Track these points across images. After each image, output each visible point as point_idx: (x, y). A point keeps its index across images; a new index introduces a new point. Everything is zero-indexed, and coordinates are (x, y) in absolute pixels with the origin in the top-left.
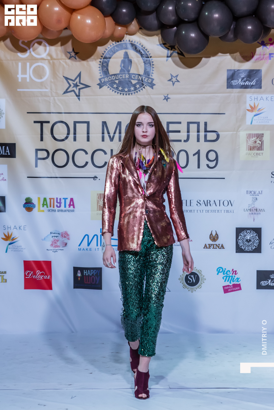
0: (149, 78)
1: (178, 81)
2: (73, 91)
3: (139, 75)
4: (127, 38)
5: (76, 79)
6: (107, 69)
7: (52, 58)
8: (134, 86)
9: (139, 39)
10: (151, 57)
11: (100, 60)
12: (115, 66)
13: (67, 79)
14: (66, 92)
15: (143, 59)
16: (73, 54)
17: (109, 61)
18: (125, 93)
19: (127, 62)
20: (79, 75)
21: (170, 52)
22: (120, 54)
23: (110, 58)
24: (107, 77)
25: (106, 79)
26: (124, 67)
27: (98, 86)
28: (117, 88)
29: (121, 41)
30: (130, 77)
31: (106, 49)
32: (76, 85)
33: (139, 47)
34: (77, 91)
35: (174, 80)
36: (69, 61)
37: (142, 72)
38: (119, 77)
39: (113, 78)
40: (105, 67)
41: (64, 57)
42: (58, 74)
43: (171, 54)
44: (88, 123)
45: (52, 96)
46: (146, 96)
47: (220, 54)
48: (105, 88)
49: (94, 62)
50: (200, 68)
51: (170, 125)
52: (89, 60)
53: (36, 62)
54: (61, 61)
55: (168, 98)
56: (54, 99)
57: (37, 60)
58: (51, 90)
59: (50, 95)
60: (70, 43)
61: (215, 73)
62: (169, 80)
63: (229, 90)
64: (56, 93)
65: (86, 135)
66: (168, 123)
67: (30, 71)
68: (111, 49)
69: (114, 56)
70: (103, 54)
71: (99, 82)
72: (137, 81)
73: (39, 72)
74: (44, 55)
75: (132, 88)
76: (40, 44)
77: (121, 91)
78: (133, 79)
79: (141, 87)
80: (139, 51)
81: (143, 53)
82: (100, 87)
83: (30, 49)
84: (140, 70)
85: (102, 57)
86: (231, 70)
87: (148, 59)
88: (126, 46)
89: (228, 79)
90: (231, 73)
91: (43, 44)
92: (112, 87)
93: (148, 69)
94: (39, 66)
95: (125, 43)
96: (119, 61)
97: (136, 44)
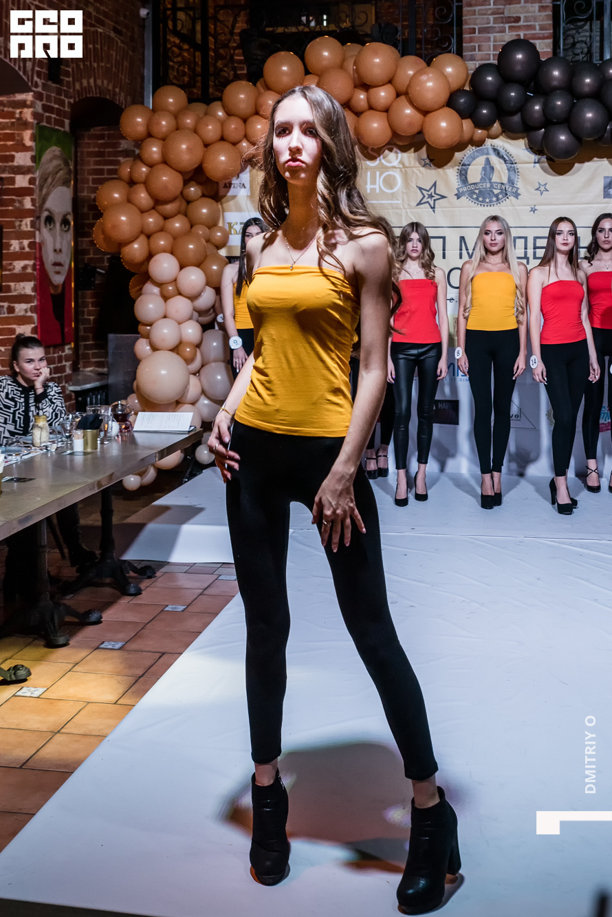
0: (514, 187)
1: (547, 190)
2: (428, 202)
3: (502, 184)
4: (489, 142)
5: (431, 189)
6: (466, 178)
7: (404, 166)
8: (497, 196)
9: (502, 143)
10: (516, 163)
11: (457, 167)
12: (475, 174)
13: (420, 189)
14: (420, 203)
15: (507, 166)
16: (428, 161)
17: (468, 169)
18: (486, 204)
19: (489, 168)
20: (435, 185)
21: (537, 157)
22: (481, 160)
23: (469, 165)
24: (466, 186)
25: (465, 189)
26: (484, 175)
27: (456, 197)
28: (477, 199)
29: (481, 146)
30: (492, 186)
31: (465, 155)
32: (431, 196)
33: (503, 152)
34: (432, 203)
35: (542, 188)
36: (423, 169)
37: (505, 180)
38: (479, 186)
39: (472, 187)
40: (463, 175)
41: (417, 164)
42: (411, 183)
43: (539, 160)
44: (444, 238)
45: (404, 208)
46: (510, 208)
47: (595, 159)
48: (463, 199)
49: (451, 170)
50: (571, 175)
51: (537, 240)
52: (445, 167)
53: (387, 171)
54: (414, 169)
55: (536, 210)
56: (407, 212)
57: (387, 168)
58: (403, 201)
59: (402, 207)
60: (424, 149)
61: (590, 181)
62: (537, 189)
63: (607, 200)
64: (409, 205)
65: (442, 252)
66: (535, 238)
67: (380, 181)
68: (470, 155)
69: (474, 162)
70: (462, 161)
71: (457, 192)
72: (499, 191)
73: (389, 182)
74: (395, 163)
75: (494, 199)
76: (391, 150)
77: (482, 202)
78: (496, 189)
79: (504, 197)
80: (503, 157)
81: (507, 158)
82: (458, 198)
83: (379, 156)
84: (503, 178)
85: (460, 163)
86: (608, 177)
87: (512, 165)
88: (487, 150)
89: (605, 188)
90: (609, 180)
91: (394, 151)
92: (472, 197)
93: (513, 177)
94: (389, 175)
95: (487, 148)
96: (480, 168)
97: (499, 148)
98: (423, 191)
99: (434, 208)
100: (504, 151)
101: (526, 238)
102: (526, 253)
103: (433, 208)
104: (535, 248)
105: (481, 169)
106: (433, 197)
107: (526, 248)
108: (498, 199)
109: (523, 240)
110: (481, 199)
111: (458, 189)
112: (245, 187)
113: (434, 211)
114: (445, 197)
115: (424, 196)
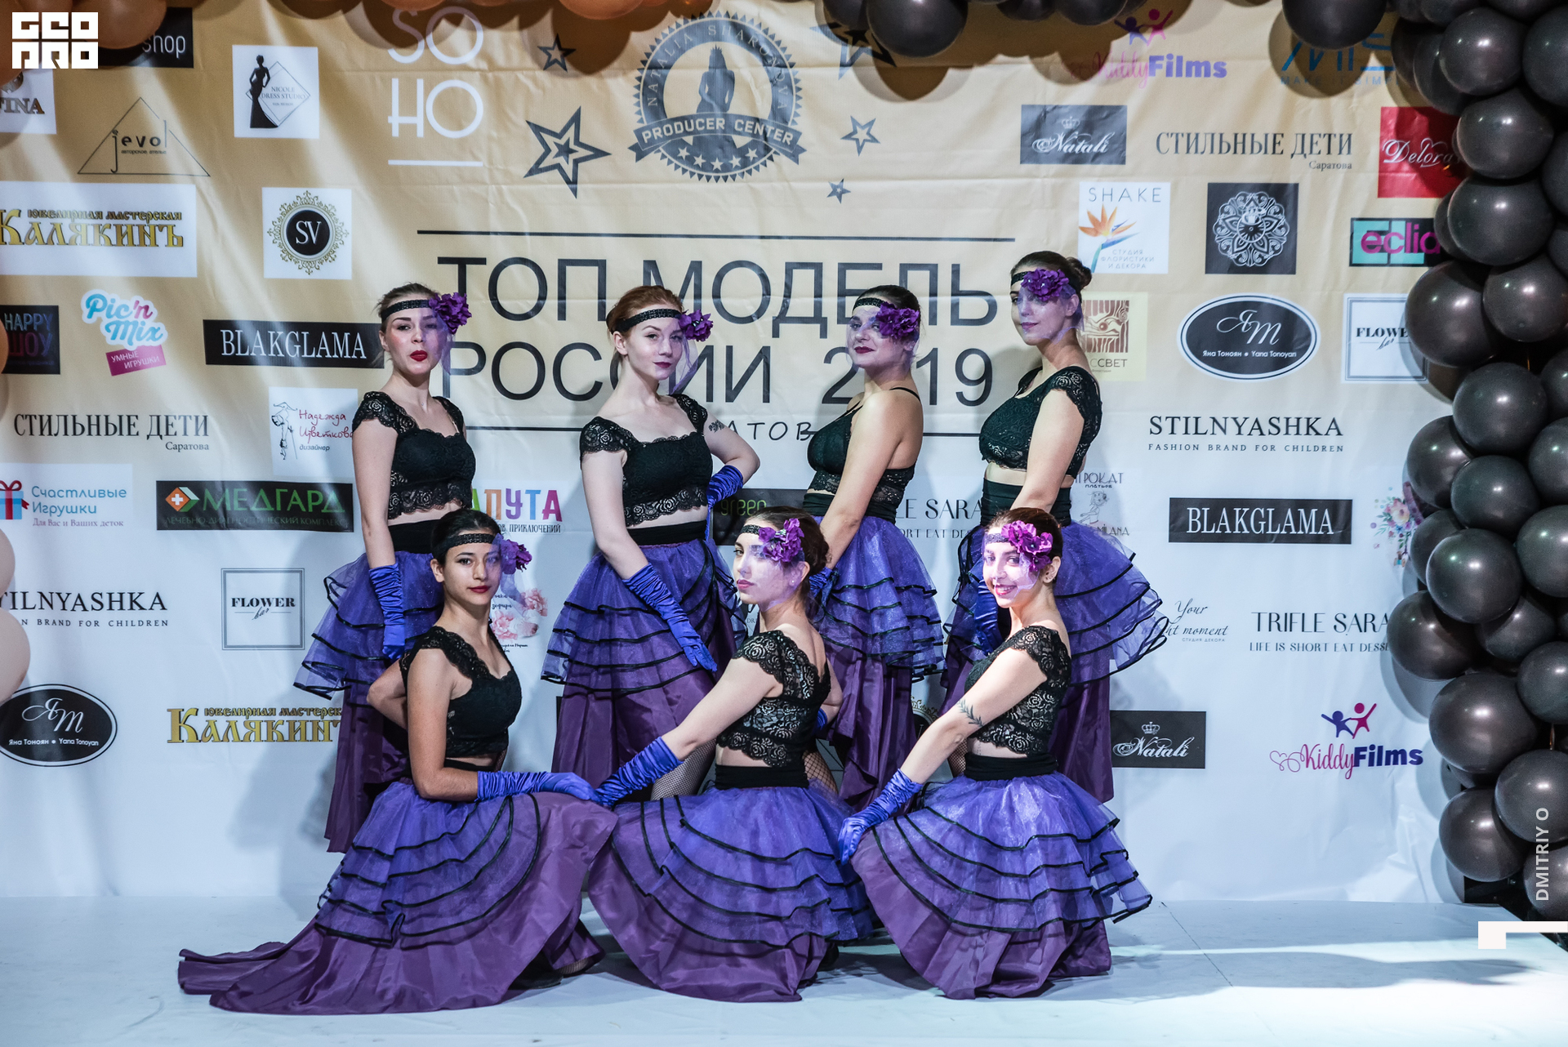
0: (786, 129)
1: (874, 140)
2: (558, 167)
3: (757, 120)
4: (721, 6)
5: (565, 130)
6: (661, 102)
7: (493, 66)
8: (742, 152)
10: (792, 66)
11: (637, 73)
12: (683, 92)
13: (538, 129)
14: (535, 170)
15: (768, 71)
16: (556, 54)
17: (665, 77)
18: (713, 175)
19: (721, 78)
20: (576, 119)
21: (848, 51)
22: (701, 54)
23: (668, 67)
24: (661, 125)
25: (657, 133)
26: (709, 94)
27: (634, 154)
28: (690, 160)
29: (701, 15)
30: (729, 127)
31: (657, 41)
32: (565, 150)
33: (757, 35)
34: (569, 169)
35: (862, 135)
36: (542, 76)
37: (764, 112)
38: (696, 125)
39: (678, 128)
40: (652, 95)
41: (529, 62)
42: (511, 114)
43: (853, 58)
44: (601, 265)
45: (494, 181)
46: (777, 185)
47: (1001, 58)
48: (653, 158)
49: (621, 80)
50: (939, 99)
51: (849, 273)
52: (604, 72)
53: (445, 79)
54: (520, 75)
55: (844, 191)
56: (500, 192)
57: (446, 71)
58: (491, 163)
59: (487, 179)
60: (547, 20)
61: (987, 116)
62: (848, 137)
63: (1029, 167)
64: (507, 173)
65: (596, 302)
66: (843, 268)
67: (426, 105)
68: (672, 39)
69: (681, 60)
70: (648, 55)
71: (635, 140)
72: (748, 139)
73: (453, 109)
74: (469, 57)
75: (736, 161)
76: (456, 20)
77: (703, 168)
78: (739, 133)
79: (760, 156)
80: (758, 47)
81: (768, 52)
82: (639, 157)
83: (424, 36)
84: (759, 104)
85: (644, 62)
86: (1033, 107)
87: (784, 71)
88: (718, 29)
89: (1024, 135)
90: (1033, 116)
91: (464, 22)
92: (675, 155)
93: (783, 103)
94: (453, 90)
95: (716, 23)
96: (697, 75)
97: (747, 24)
98: (546, 137)
99: (575, 182)
100: (760, 32)
101: (818, 267)
102: (818, 307)
103: (572, 182)
104: (843, 293)
105: (699, 80)
106: (572, 151)
107: (818, 294)
108: (745, 162)
109: (811, 273)
110: (699, 161)
111: (638, 133)
112: (41, 111)
113: (575, 192)
114: (604, 154)
115: (548, 150)
